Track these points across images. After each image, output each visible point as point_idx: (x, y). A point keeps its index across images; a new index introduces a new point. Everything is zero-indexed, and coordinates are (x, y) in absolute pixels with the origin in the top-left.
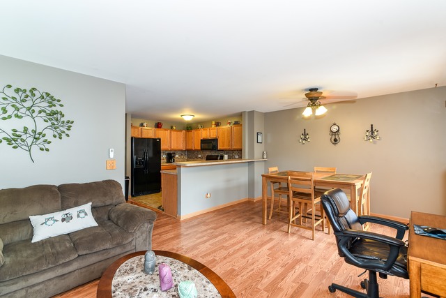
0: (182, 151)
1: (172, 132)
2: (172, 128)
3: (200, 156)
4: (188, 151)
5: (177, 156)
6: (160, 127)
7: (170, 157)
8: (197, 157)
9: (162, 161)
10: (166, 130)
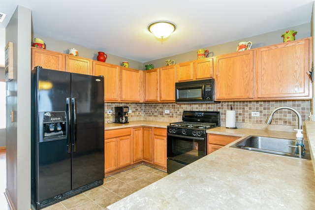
0: (137, 103)
1: (124, 71)
2: (122, 64)
3: (167, 112)
4: (147, 103)
5: (130, 112)
6: (104, 61)
7: (120, 114)
8: (161, 114)
9: (106, 120)
10: (112, 66)
